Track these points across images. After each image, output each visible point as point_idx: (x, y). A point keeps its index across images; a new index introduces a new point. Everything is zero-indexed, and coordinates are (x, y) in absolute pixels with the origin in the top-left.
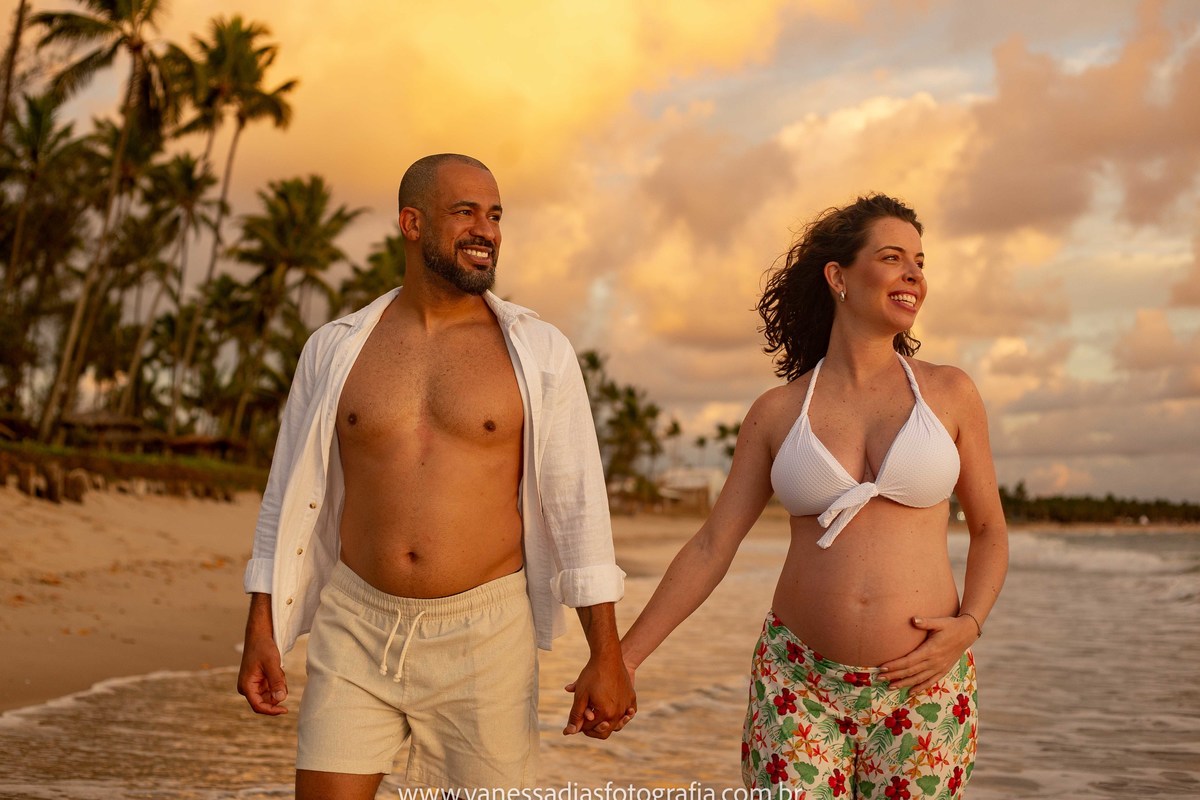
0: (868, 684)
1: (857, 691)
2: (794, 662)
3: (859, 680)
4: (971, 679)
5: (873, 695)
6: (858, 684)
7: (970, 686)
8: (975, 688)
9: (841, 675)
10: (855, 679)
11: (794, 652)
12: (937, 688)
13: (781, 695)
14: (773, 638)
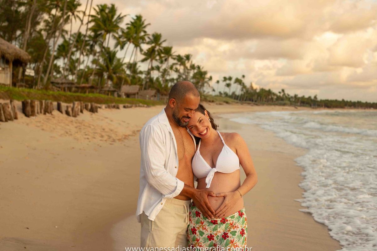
0: (217, 224)
1: (214, 226)
2: (197, 217)
3: (215, 222)
4: (245, 224)
5: (218, 227)
6: (214, 223)
7: (245, 226)
8: (247, 227)
9: (210, 221)
10: (213, 222)
11: (197, 214)
12: (236, 227)
13: (193, 228)
14: (192, 210)
